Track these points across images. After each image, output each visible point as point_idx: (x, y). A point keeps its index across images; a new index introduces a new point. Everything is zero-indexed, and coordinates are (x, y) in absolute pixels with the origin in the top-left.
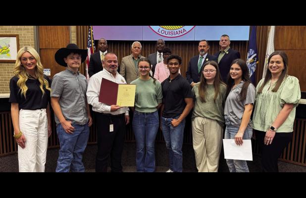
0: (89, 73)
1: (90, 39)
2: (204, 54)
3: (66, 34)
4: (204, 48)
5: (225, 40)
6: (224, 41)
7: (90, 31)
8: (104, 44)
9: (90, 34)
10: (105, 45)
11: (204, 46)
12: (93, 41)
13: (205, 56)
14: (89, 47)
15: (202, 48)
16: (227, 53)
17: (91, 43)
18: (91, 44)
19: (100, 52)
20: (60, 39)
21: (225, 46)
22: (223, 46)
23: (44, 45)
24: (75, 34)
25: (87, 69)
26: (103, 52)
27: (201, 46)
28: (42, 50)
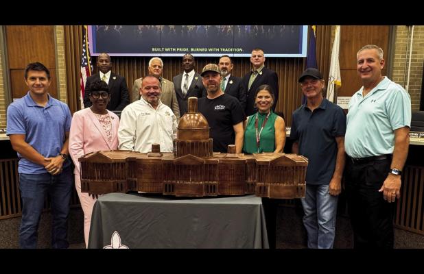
0: (84, 103)
1: (86, 54)
2: (227, 75)
3: (49, 48)
4: (228, 67)
5: (259, 56)
6: (257, 57)
7: (85, 43)
8: (106, 61)
9: (85, 48)
10: (108, 64)
11: (227, 64)
12: (89, 58)
13: (227, 78)
14: (83, 66)
15: (224, 66)
16: (261, 73)
17: (86, 60)
18: (87, 62)
19: (101, 73)
20: (40, 55)
21: (259, 63)
22: (256, 64)
23: (16, 64)
24: (63, 47)
25: (81, 99)
26: (105, 72)
27: (222, 64)
28: (13, 71)
